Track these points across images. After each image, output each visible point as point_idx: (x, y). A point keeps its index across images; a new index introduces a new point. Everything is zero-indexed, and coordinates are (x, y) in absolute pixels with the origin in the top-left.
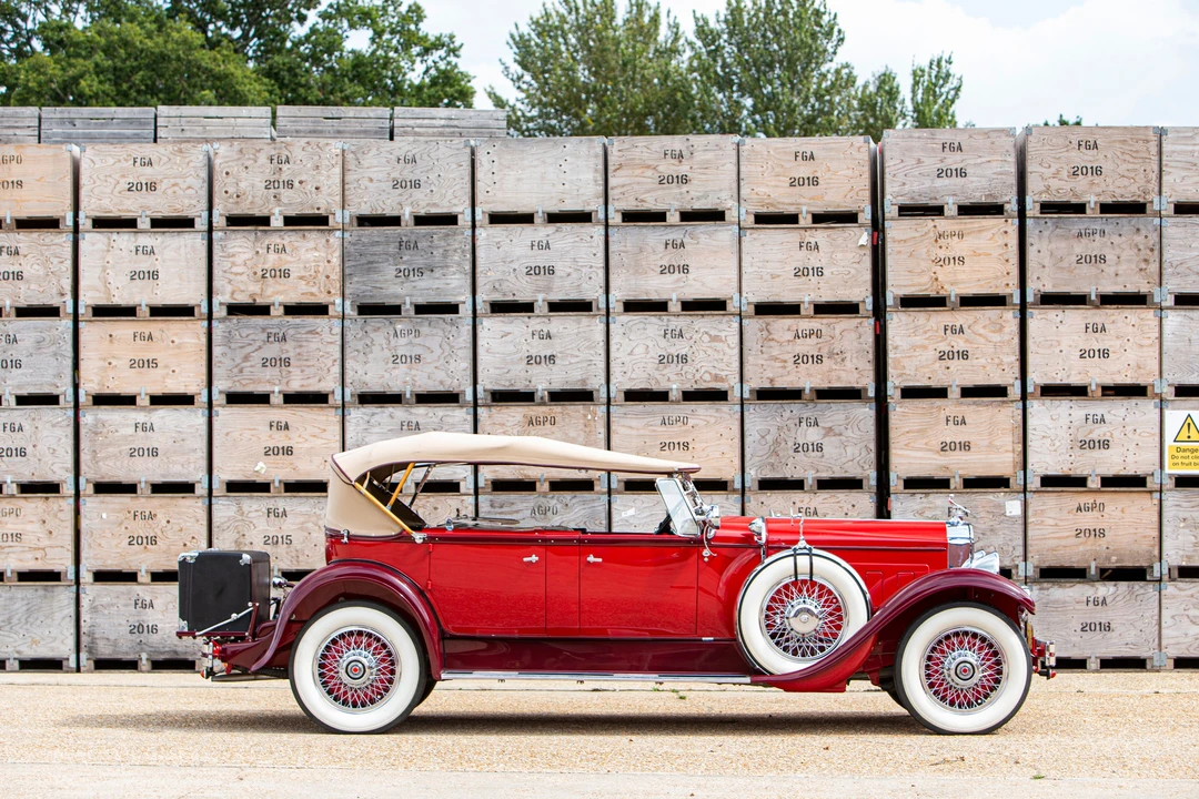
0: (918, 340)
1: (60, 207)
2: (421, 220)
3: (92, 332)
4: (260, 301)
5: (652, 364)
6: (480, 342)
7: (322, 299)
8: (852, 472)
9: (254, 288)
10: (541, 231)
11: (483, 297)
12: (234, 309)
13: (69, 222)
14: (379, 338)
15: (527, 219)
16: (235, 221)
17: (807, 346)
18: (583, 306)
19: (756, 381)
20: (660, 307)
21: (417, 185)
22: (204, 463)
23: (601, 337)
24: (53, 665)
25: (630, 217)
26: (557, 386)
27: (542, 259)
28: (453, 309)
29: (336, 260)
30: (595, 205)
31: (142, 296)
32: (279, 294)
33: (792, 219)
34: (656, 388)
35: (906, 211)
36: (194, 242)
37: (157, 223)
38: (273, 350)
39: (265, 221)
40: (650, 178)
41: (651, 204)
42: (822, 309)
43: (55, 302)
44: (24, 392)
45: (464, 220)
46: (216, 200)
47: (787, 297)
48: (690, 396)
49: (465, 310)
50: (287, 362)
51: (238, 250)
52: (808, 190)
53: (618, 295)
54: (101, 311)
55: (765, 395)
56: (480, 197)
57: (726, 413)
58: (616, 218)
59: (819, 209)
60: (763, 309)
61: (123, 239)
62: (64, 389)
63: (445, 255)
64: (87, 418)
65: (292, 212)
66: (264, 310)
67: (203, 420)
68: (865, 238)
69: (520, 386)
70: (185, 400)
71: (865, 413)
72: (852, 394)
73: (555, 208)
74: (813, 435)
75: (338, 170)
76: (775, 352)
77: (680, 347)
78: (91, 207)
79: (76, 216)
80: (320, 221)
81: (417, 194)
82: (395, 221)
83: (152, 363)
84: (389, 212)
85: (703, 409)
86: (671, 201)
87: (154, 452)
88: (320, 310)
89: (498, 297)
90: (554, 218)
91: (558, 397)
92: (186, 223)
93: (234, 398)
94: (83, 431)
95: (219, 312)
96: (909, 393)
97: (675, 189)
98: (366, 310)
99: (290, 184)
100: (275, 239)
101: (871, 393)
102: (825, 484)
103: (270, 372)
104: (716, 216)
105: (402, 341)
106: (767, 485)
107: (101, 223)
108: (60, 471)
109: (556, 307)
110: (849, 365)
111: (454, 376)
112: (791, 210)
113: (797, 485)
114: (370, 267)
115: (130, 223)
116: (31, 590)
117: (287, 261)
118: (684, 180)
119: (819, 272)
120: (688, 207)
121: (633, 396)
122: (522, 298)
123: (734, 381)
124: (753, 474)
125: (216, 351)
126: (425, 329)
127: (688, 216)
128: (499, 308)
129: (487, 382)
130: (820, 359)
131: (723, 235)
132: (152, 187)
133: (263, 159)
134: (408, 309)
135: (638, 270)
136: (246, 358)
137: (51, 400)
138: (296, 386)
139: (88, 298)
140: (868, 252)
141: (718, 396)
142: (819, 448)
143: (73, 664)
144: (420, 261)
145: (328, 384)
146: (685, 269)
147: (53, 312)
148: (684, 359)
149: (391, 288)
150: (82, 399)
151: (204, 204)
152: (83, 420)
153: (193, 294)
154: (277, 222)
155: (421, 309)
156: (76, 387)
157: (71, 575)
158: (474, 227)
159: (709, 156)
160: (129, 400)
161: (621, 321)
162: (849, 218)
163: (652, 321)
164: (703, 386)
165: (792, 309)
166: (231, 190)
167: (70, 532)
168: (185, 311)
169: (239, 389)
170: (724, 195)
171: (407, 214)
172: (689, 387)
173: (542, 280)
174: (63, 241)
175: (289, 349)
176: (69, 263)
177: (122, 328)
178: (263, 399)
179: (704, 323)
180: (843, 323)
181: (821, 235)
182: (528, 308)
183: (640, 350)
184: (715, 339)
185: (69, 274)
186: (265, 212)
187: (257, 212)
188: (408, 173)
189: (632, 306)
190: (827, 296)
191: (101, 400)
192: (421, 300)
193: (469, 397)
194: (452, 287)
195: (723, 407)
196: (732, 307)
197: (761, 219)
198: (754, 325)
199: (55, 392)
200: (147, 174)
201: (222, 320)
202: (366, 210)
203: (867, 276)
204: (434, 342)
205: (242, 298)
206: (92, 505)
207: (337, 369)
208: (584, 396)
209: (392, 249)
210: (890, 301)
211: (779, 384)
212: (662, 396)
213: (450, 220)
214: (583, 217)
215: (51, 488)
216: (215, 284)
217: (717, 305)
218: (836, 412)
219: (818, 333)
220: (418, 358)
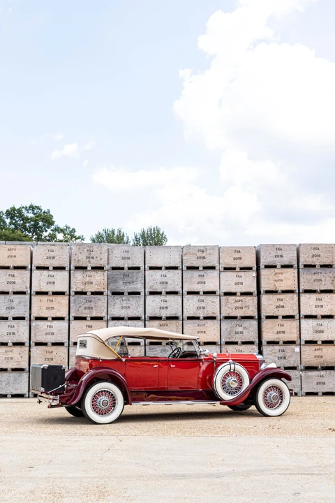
0: (270, 302)
1: (27, 263)
2: (129, 268)
3: (35, 299)
4: (84, 291)
5: (195, 309)
6: (147, 303)
7: (102, 290)
8: (252, 340)
9: (83, 287)
10: (164, 272)
11: (147, 290)
12: (77, 293)
13: (29, 267)
14: (118, 301)
15: (160, 268)
16: (77, 268)
17: (239, 304)
18: (175, 293)
19: (224, 314)
20: (197, 293)
21: (129, 258)
22: (67, 337)
23: (181, 302)
24: (21, 396)
25: (189, 268)
26: (168, 315)
27: (164, 280)
28: (139, 293)
29: (106, 279)
30: (179, 265)
31: (50, 289)
32: (89, 289)
33: (234, 269)
34: (196, 316)
35: (266, 267)
36: (65, 274)
37: (55, 268)
38: (88, 305)
39: (86, 268)
40: (195, 257)
41: (195, 264)
42: (243, 294)
43: (25, 290)
44: (15, 316)
45: (142, 268)
46: (72, 262)
47: (233, 291)
48: (206, 318)
49: (142, 294)
50: (92, 308)
51: (78, 276)
52: (239, 261)
53: (185, 290)
54: (38, 293)
55: (227, 318)
56: (147, 262)
57: (216, 323)
58: (185, 268)
59: (242, 266)
60: (226, 294)
61: (45, 273)
62: (27, 315)
63: (137, 278)
64: (33, 324)
65: (93, 266)
66: (85, 293)
67: (67, 325)
68: (255, 274)
69: (158, 315)
70: (62, 319)
71: (255, 323)
72: (251, 318)
73: (168, 265)
74: (240, 329)
75: (107, 254)
76: (230, 306)
77: (203, 304)
78: (35, 263)
79: (31, 266)
80: (101, 268)
81: (129, 261)
82: (123, 268)
83: (53, 308)
84: (121, 266)
85: (209, 322)
86: (200, 264)
87: (53, 334)
88: (101, 293)
89: (152, 290)
90: (167, 268)
91: (169, 318)
92: (63, 268)
93: (76, 318)
94: (32, 328)
95: (72, 293)
96: (268, 317)
97: (201, 260)
98: (114, 293)
99: (93, 258)
100: (88, 273)
101: (257, 317)
102: (244, 343)
103: (87, 311)
104: (213, 268)
105: (124, 302)
106: (227, 343)
107: (38, 268)
108: (25, 339)
109: (168, 293)
110: (250, 309)
111: (140, 313)
112: (234, 266)
113: (236, 343)
114: (115, 281)
115: (47, 268)
116: (16, 374)
117: (92, 279)
118: (204, 258)
119: (242, 283)
120: (205, 266)
121: (189, 318)
122: (158, 290)
123: (218, 314)
124: (224, 340)
125: (71, 305)
126: (131, 299)
127: (205, 268)
128: (151, 293)
129: (149, 314)
130: (242, 308)
131: (215, 273)
132: (53, 258)
133: (85, 250)
134: (126, 293)
135: (191, 283)
136: (80, 307)
137: (23, 318)
138: (94, 315)
139: (35, 289)
140: (256, 278)
141: (213, 318)
142: (242, 333)
143: (27, 396)
144: (130, 280)
145: (103, 314)
146: (204, 283)
147: (24, 293)
148: (204, 308)
149: (121, 287)
150: (32, 318)
151: (68, 263)
152: (32, 324)
153: (65, 288)
154: (89, 268)
155: (130, 293)
156: (30, 315)
157: (27, 370)
158: (145, 270)
159: (211, 251)
160: (46, 319)
161: (186, 297)
162: (250, 269)
163: (195, 298)
164: (210, 315)
165: (234, 294)
166: (76, 259)
167: (28, 357)
168: (63, 293)
169: (78, 316)
170: (215, 262)
171: (126, 266)
172: (205, 315)
173: (164, 285)
174: (27, 273)
175: (92, 304)
176: (29, 279)
177: (44, 298)
178: (85, 319)
179: (210, 298)
180: (248, 298)
181: (242, 274)
182: (160, 293)
183: (192, 305)
184: (212, 302)
185: (29, 282)
186: (86, 266)
187: (83, 265)
188: (126, 255)
189: (189, 293)
190: (244, 290)
191: (37, 319)
192: (130, 291)
193: (143, 318)
194: (138, 287)
195: (215, 321)
196: (218, 293)
197: (226, 269)
198: (223, 298)
199: (24, 316)
200: (52, 254)
201: (73, 296)
202: (114, 265)
203: (255, 285)
204: (133, 303)
205: (79, 290)
206: (34, 349)
207: (106, 310)
208: (176, 318)
209: (122, 276)
210: (262, 292)
211: (231, 315)
212: (198, 318)
213: (138, 268)
214: (176, 268)
215: (22, 344)
216: (72, 286)
217: (213, 293)
218: (247, 323)
219: (242, 301)
220: (129, 307)
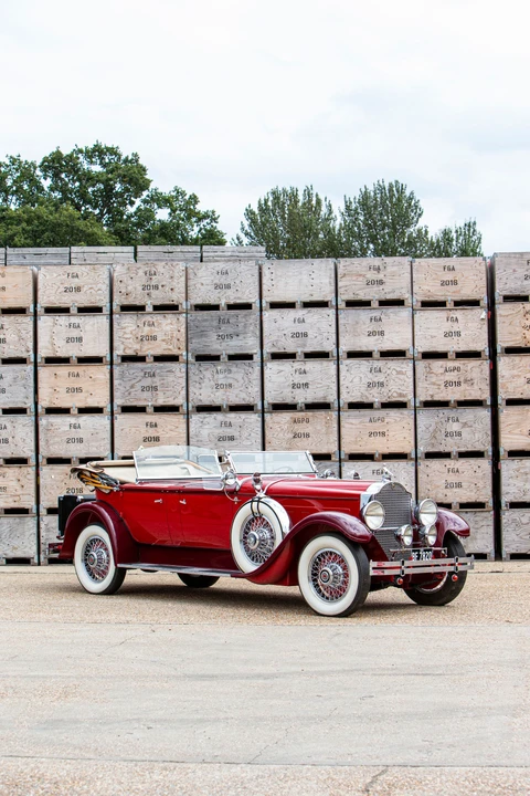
0: (515, 372)
1: (27, 303)
2: (231, 307)
3: (44, 372)
4: (140, 354)
5: (363, 390)
6: (266, 376)
7: (175, 352)
8: (478, 447)
9: (137, 347)
10: (300, 313)
11: (268, 349)
12: (125, 359)
13: (32, 310)
14: (208, 374)
15: (291, 305)
16: (125, 308)
17: (452, 376)
18: (323, 355)
19: (422, 397)
20: (368, 355)
21: (228, 287)
22: (109, 446)
23: (334, 372)
24: (25, 561)
25: (350, 304)
26: (310, 401)
27: (300, 328)
28: (249, 357)
29: (183, 330)
30: (330, 297)
31: (73, 351)
32: (150, 350)
33: (443, 304)
34: (366, 401)
35: (508, 299)
36: (101, 321)
37: (82, 310)
38: (148, 382)
39: (142, 308)
40: (361, 282)
41: (362, 297)
42: (461, 355)
43: (24, 355)
44: (7, 407)
45: (256, 306)
46: (115, 297)
47: (441, 349)
48: (385, 406)
49: (257, 358)
50: (156, 389)
51: (128, 324)
52: (452, 288)
53: (344, 348)
54: (50, 361)
55: (428, 404)
56: (265, 293)
57: (407, 414)
58: (342, 305)
59: (458, 298)
60: (427, 356)
61: (62, 319)
62: (30, 404)
63: (245, 326)
64: (43, 422)
65: (158, 303)
66: (142, 359)
67: (109, 422)
68: (484, 315)
69: (289, 401)
70: (98, 410)
71: (484, 414)
72: (478, 403)
73: (308, 299)
74: (455, 427)
75: (183, 279)
76: (434, 380)
77: (380, 378)
78: (43, 302)
79: (35, 306)
80: (173, 308)
81: (229, 292)
82: (216, 307)
83: (79, 390)
84: (213, 302)
85: (393, 414)
86: (373, 294)
87: (81, 440)
88: (174, 358)
89: (275, 350)
90: (307, 305)
91: (311, 407)
92: (98, 310)
93: (126, 409)
94: (40, 429)
95: (117, 360)
96: (510, 402)
97: (375, 288)
98: (200, 358)
99: (156, 287)
100: (148, 318)
101: (489, 403)
102: (463, 455)
103: (146, 394)
104: (399, 303)
105: (221, 376)
106: (429, 455)
107: (49, 310)
108: (29, 452)
109: (309, 356)
110: (476, 387)
111: (251, 396)
112: (442, 299)
113: (447, 455)
114: (202, 334)
115: (66, 310)
116: (12, 520)
117: (156, 331)
118: (381, 282)
119: (458, 334)
120: (383, 298)
121: (353, 406)
122: (290, 350)
123: (411, 396)
124: (422, 449)
125: (116, 382)
126: (234, 369)
127: (383, 303)
128: (276, 356)
129: (270, 398)
130: (459, 384)
131: (404, 313)
132: (78, 289)
133: (141, 273)
134: (224, 357)
135: (356, 334)
136: (132, 387)
137: (22, 411)
138: (161, 402)
139: (43, 352)
140: (486, 322)
141: (401, 405)
142: (459, 434)
143: (36, 561)
144: (230, 330)
145: (180, 401)
146: (382, 333)
147: (22, 361)
148: (382, 384)
149: (214, 345)
150: (40, 410)
151: (108, 300)
152: (40, 423)
153: (103, 351)
154: (149, 309)
155: (232, 358)
156: (36, 404)
157: (34, 511)
158: (261, 310)
159: (395, 268)
160: (66, 411)
161: (346, 363)
162: (475, 303)
163: (364, 364)
164: (393, 400)
165: (443, 356)
166: (123, 291)
167: (33, 486)
168: (97, 360)
169: (129, 404)
170: (404, 291)
171: (223, 303)
172: (384, 400)
173: (300, 340)
174: (27, 321)
175: (157, 381)
176: (31, 333)
177: (62, 370)
178: (142, 410)
179: (393, 365)
180: (472, 363)
181: (459, 314)
182: (292, 356)
183: (356, 380)
184: (398, 373)
185: (32, 339)
186: (143, 303)
187: (137, 303)
188: (223, 280)
189: (351, 355)
190: (463, 348)
191: (50, 411)
192: (232, 353)
193: (260, 407)
194: (249, 344)
195: (405, 411)
196: (409, 354)
197: (426, 304)
198: (421, 365)
199: (24, 406)
200: (75, 282)
201: (119, 365)
202: (199, 301)
203: (486, 336)
204: (239, 376)
205: (130, 352)
206: (45, 470)
207: (184, 392)
208: (325, 406)
209: (215, 323)
210: (499, 350)
211: (436, 398)
212: (370, 406)
213: (248, 306)
214: (323, 304)
215: (22, 461)
216: (115, 344)
217: (400, 354)
218: (469, 414)
219: (458, 369)
220: (230, 385)
